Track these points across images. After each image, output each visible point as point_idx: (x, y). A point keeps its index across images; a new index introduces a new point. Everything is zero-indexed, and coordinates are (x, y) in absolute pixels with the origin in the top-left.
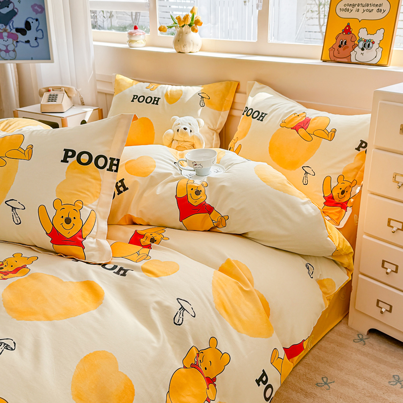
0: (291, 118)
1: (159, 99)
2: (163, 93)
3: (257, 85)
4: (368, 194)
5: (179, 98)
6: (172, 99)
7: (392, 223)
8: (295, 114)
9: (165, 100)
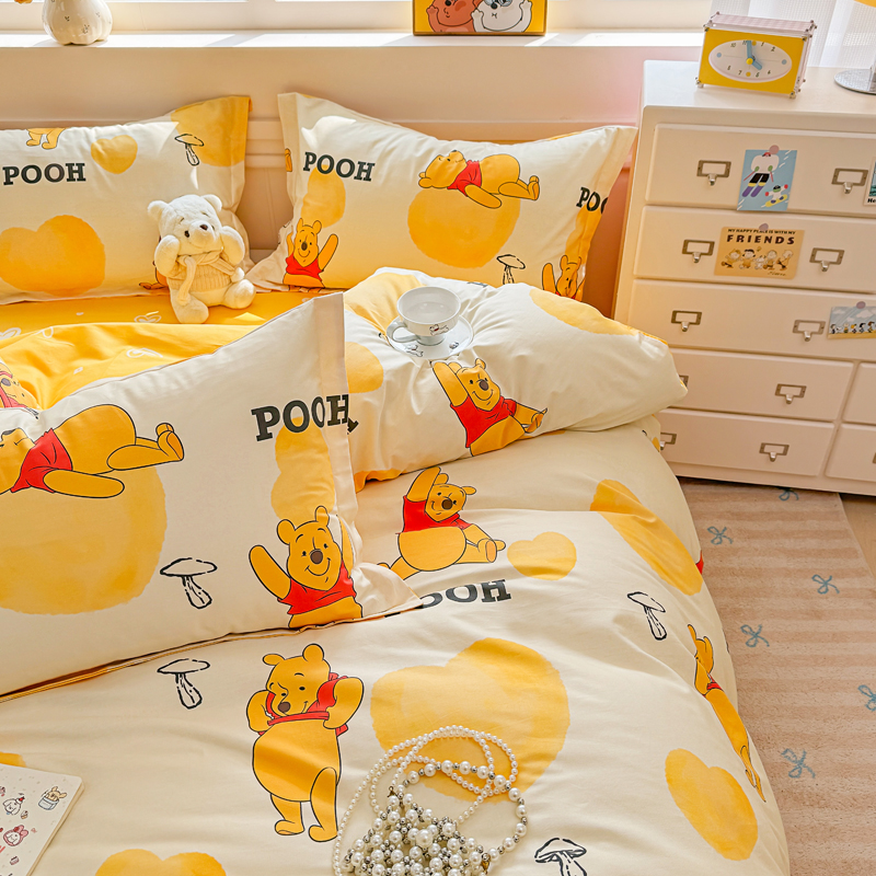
0: (437, 167)
1: (81, 166)
2: (82, 150)
3: (303, 101)
4: (635, 281)
5: (135, 156)
6: (118, 160)
7: (679, 317)
8: (439, 157)
9: (99, 166)
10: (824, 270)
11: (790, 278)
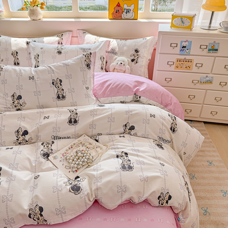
10: (199, 68)
11: (191, 70)
